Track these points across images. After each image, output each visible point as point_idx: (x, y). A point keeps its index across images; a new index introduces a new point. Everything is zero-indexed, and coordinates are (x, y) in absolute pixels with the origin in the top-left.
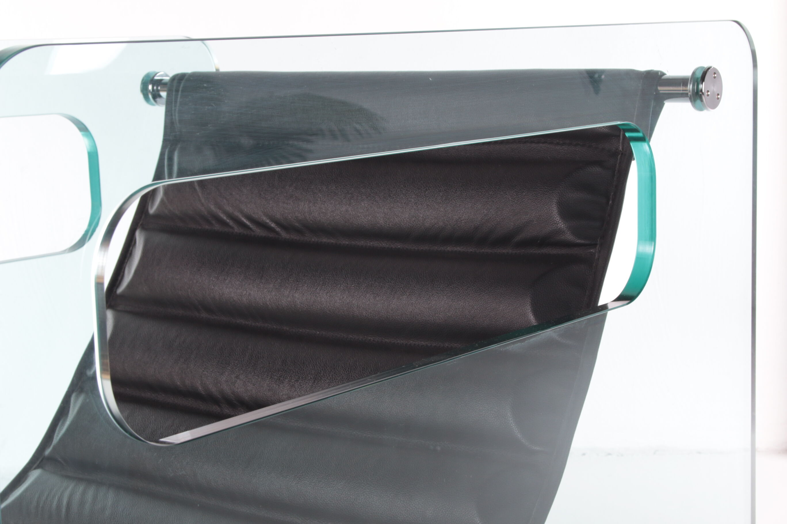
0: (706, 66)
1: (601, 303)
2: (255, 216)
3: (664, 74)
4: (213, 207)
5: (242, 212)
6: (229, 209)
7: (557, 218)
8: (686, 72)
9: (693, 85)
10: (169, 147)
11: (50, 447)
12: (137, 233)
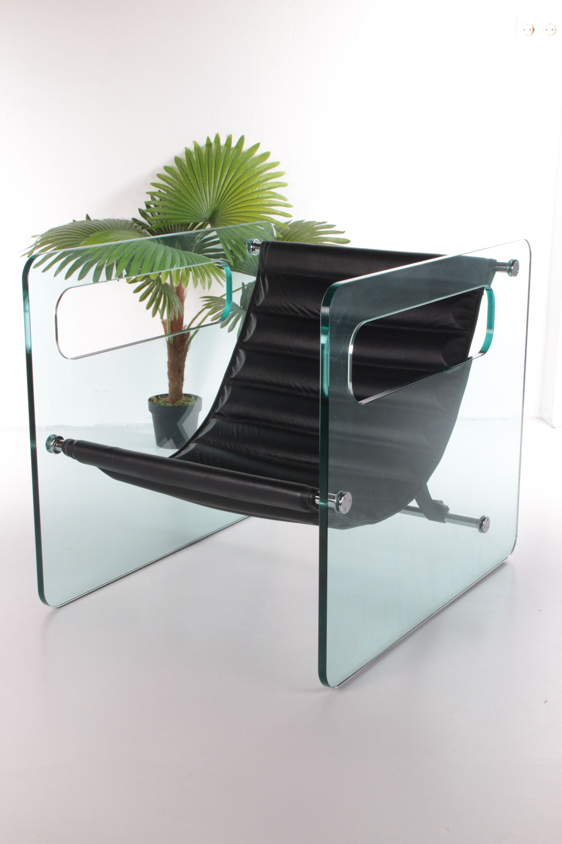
0: (514, 259)
1: (469, 356)
3: (496, 261)
4: (291, 305)
6: (299, 306)
7: (452, 319)
8: (507, 261)
9: (509, 267)
10: (261, 275)
11: (217, 408)
12: (251, 315)
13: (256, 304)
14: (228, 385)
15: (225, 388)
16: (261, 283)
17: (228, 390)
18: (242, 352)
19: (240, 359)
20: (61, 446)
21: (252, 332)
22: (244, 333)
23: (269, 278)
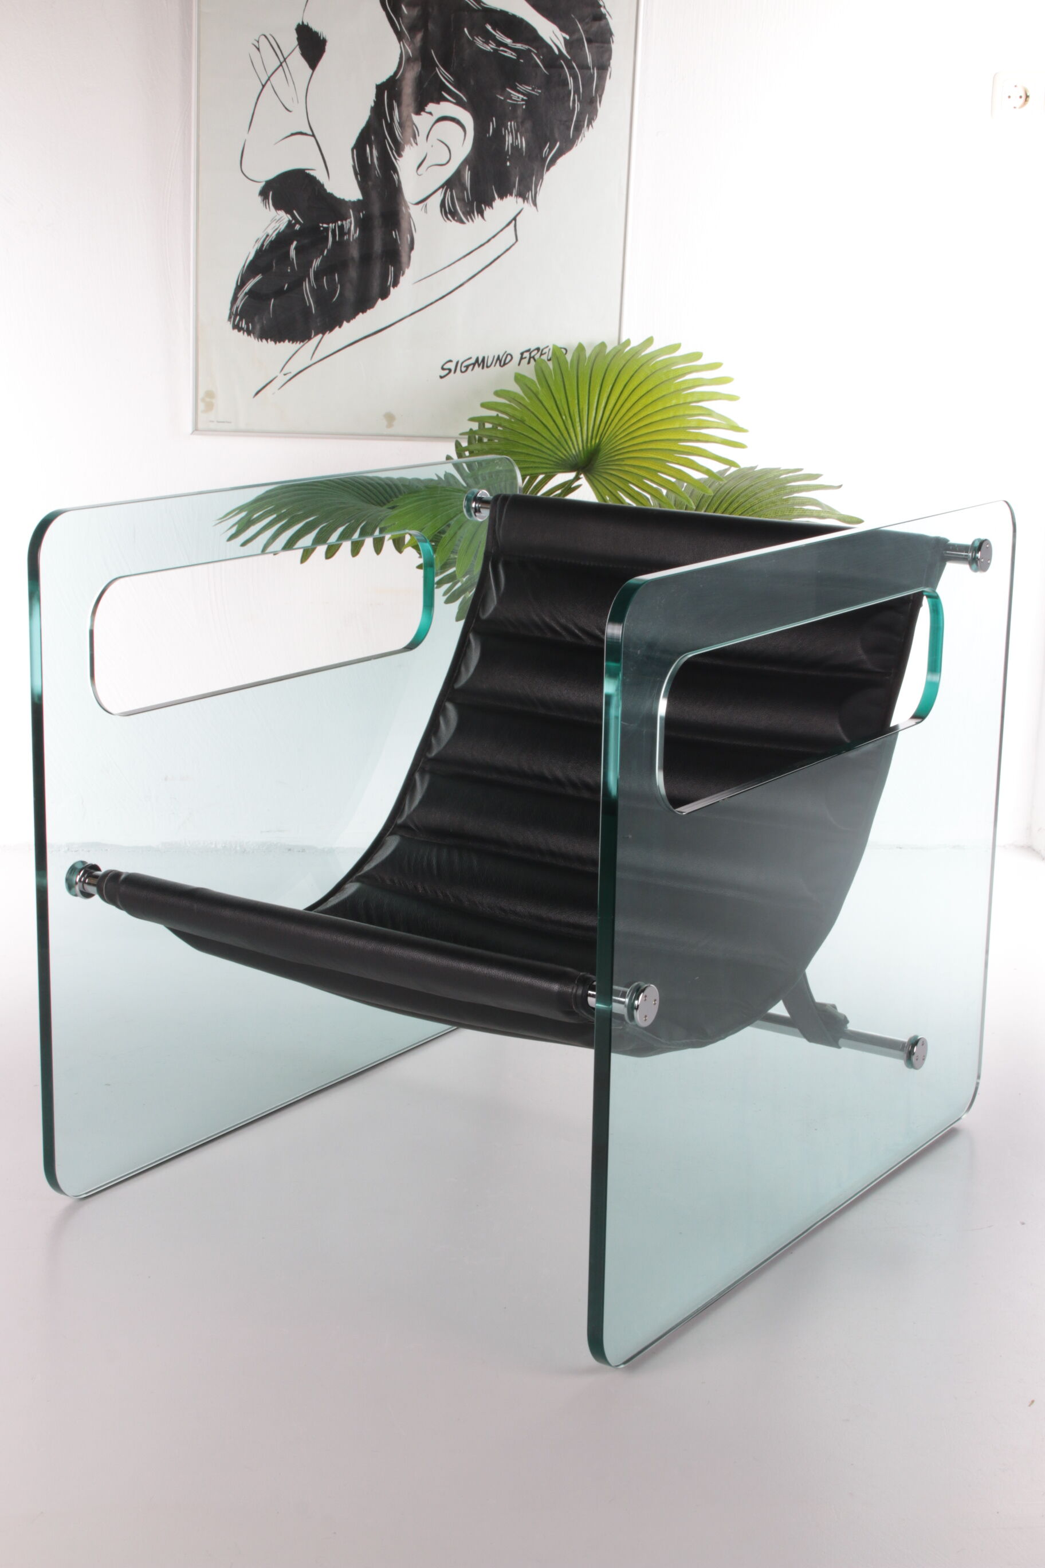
0: (983, 538)
1: (892, 724)
2: (588, 629)
3: (948, 541)
4: (547, 620)
5: (576, 625)
6: (563, 621)
7: (860, 651)
8: (968, 542)
9: (972, 554)
10: (491, 558)
11: (401, 816)
12: (471, 636)
13: (481, 616)
14: (423, 772)
15: (417, 777)
16: (491, 576)
17: (422, 780)
18: (450, 708)
19: (447, 722)
20: (96, 883)
21: (472, 669)
22: (457, 671)
23: (507, 566)
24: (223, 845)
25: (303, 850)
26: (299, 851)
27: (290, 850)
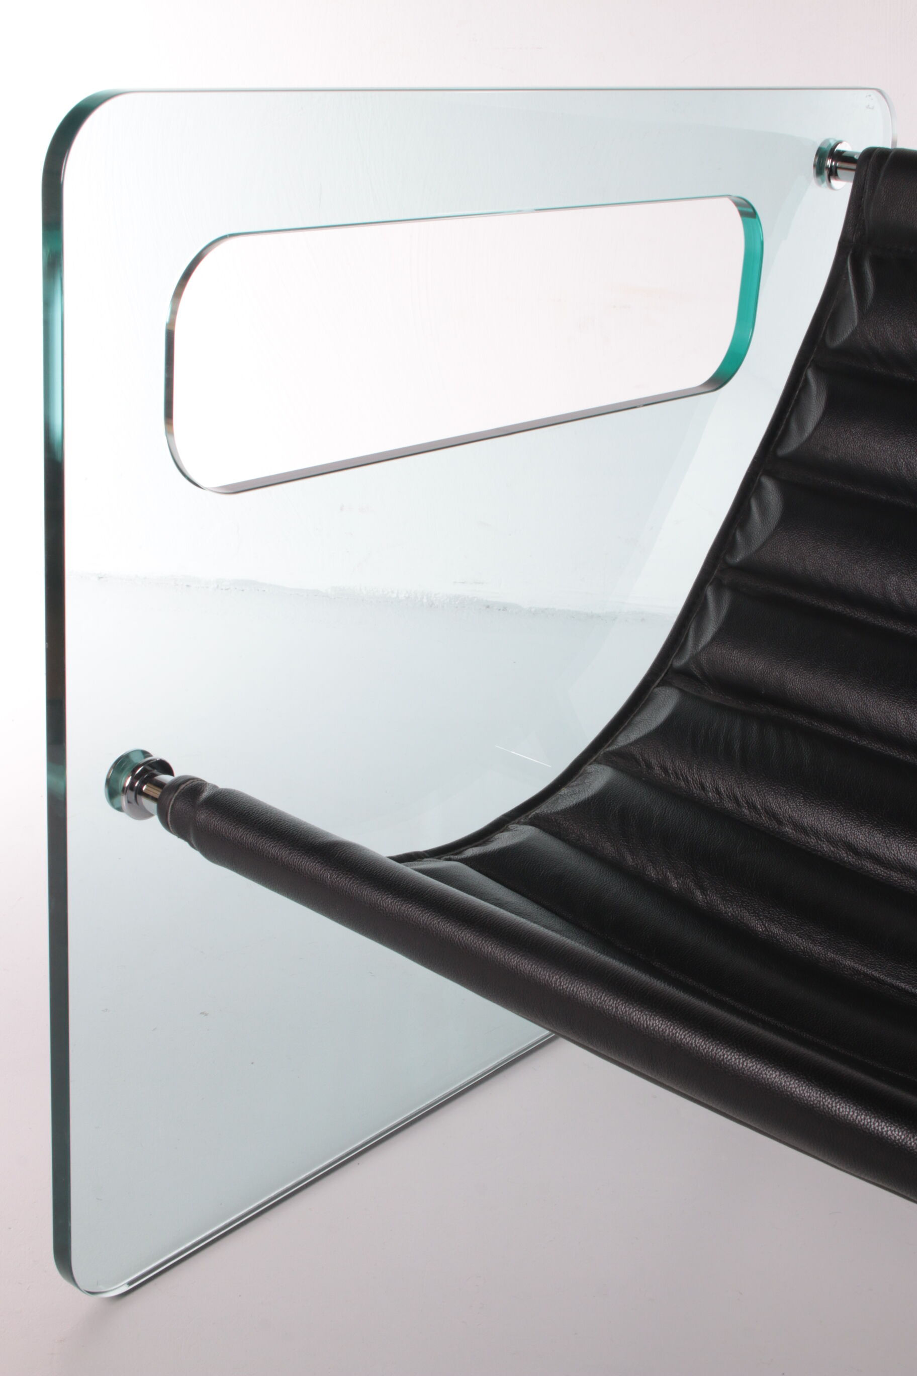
10: (851, 252)
11: (679, 656)
12: (810, 374)
13: (828, 340)
14: (719, 587)
15: (709, 592)
16: (850, 278)
17: (718, 601)
18: (770, 488)
19: (763, 511)
20: (157, 796)
21: (810, 427)
22: (782, 427)
23: (877, 264)
24: (407, 595)
25: (504, 608)
26: (499, 610)
27: (488, 607)
